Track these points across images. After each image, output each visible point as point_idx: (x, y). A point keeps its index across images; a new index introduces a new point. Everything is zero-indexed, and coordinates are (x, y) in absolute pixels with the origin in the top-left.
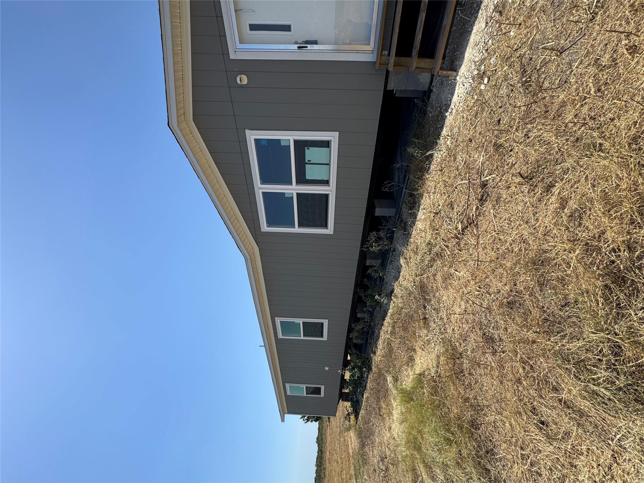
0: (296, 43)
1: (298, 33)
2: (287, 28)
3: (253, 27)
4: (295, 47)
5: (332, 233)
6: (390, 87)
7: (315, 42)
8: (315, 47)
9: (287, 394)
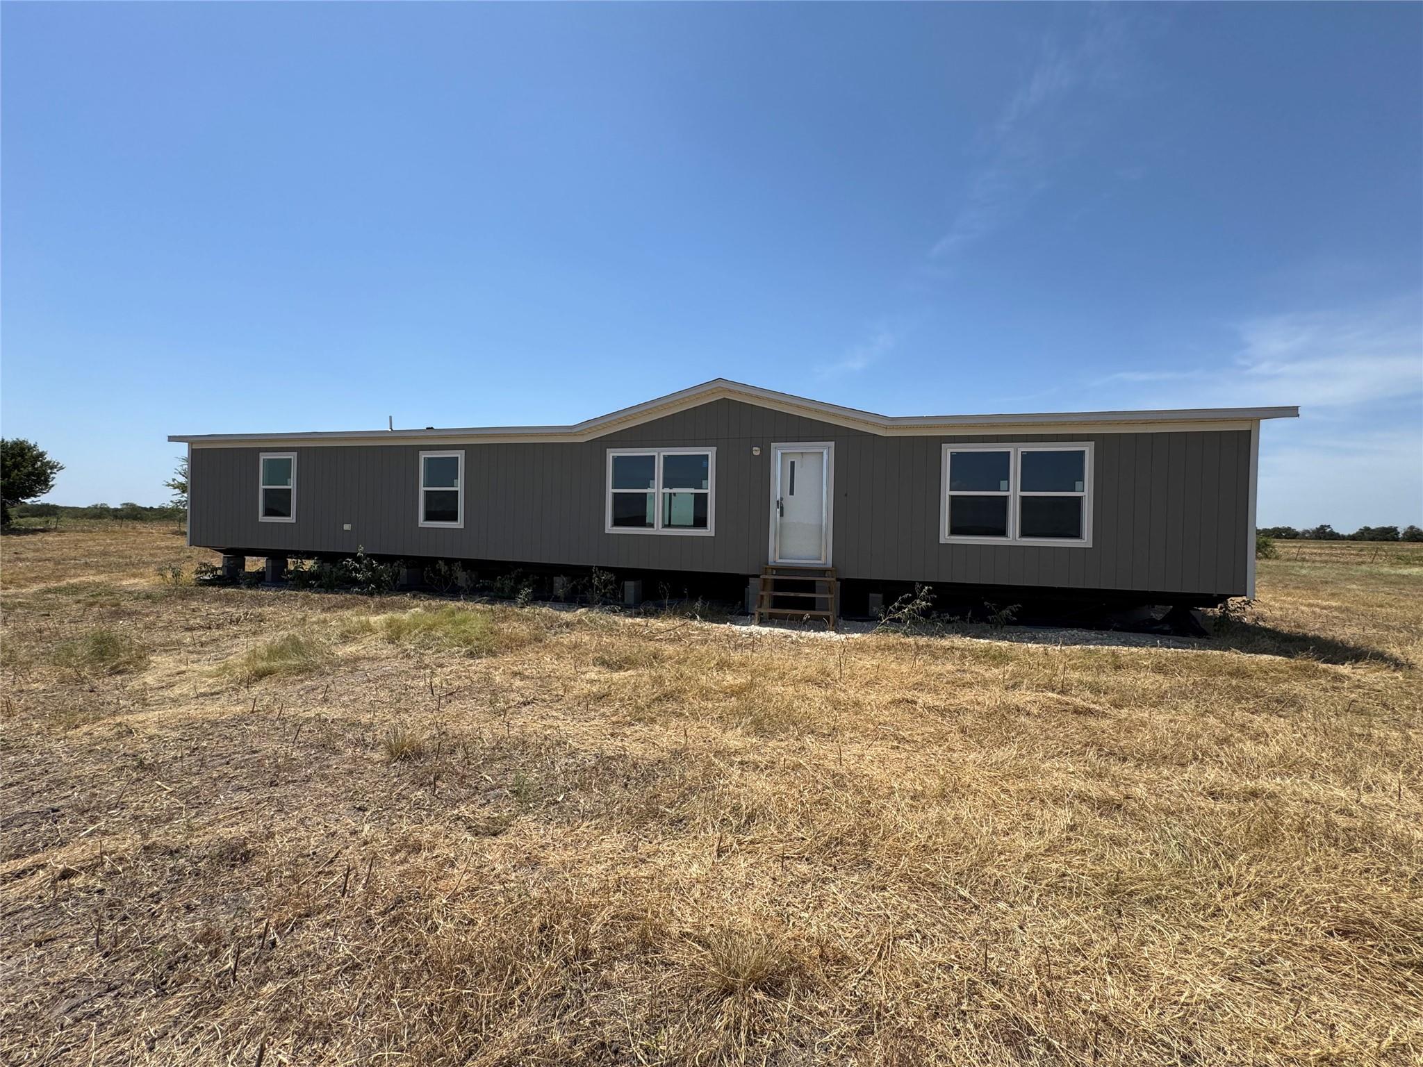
0: (782, 499)
1: (790, 502)
2: (792, 493)
3: (793, 464)
4: (778, 498)
5: (607, 531)
6: (752, 580)
7: (782, 515)
8: (778, 515)
9: (261, 454)
